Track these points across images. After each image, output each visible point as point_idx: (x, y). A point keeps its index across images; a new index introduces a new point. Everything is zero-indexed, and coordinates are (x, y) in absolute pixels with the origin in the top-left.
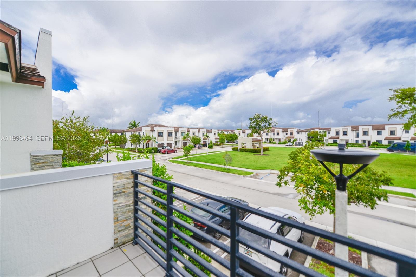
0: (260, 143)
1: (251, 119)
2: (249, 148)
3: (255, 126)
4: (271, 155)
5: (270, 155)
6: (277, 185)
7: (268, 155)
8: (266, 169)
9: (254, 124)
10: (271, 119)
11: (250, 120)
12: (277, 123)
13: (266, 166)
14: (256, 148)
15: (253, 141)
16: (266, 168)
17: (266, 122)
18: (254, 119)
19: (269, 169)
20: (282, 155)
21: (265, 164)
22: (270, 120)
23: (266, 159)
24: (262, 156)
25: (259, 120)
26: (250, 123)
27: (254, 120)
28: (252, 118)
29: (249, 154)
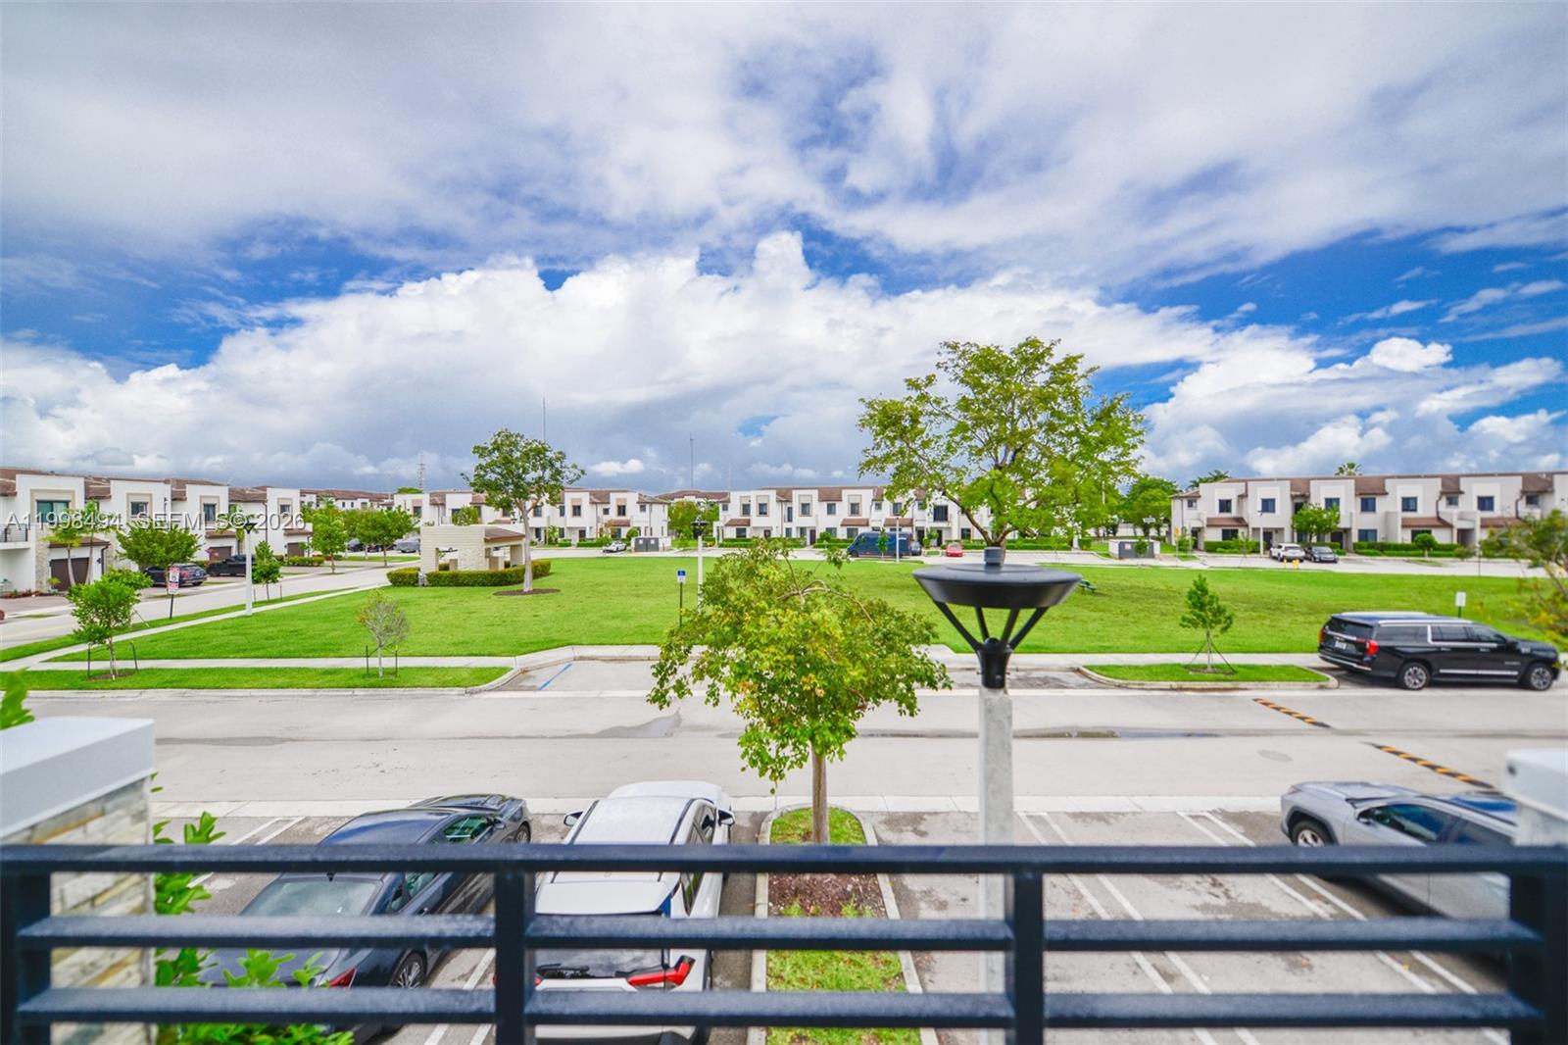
0: (520, 546)
1: (480, 451)
2: (473, 569)
3: (496, 479)
4: (563, 592)
5: (558, 591)
6: (654, 700)
7: (553, 591)
8: (555, 644)
9: (498, 470)
10: (562, 456)
11: (477, 455)
12: (583, 472)
13: (555, 636)
14: (501, 567)
15: (486, 541)
16: (553, 641)
17: (544, 469)
18: (494, 450)
19: (569, 644)
20: (601, 589)
21: (549, 629)
22: (558, 459)
23: (546, 607)
24: (530, 596)
25: (517, 454)
26: (480, 467)
27: (497, 454)
28: (486, 448)
29: (476, 596)
